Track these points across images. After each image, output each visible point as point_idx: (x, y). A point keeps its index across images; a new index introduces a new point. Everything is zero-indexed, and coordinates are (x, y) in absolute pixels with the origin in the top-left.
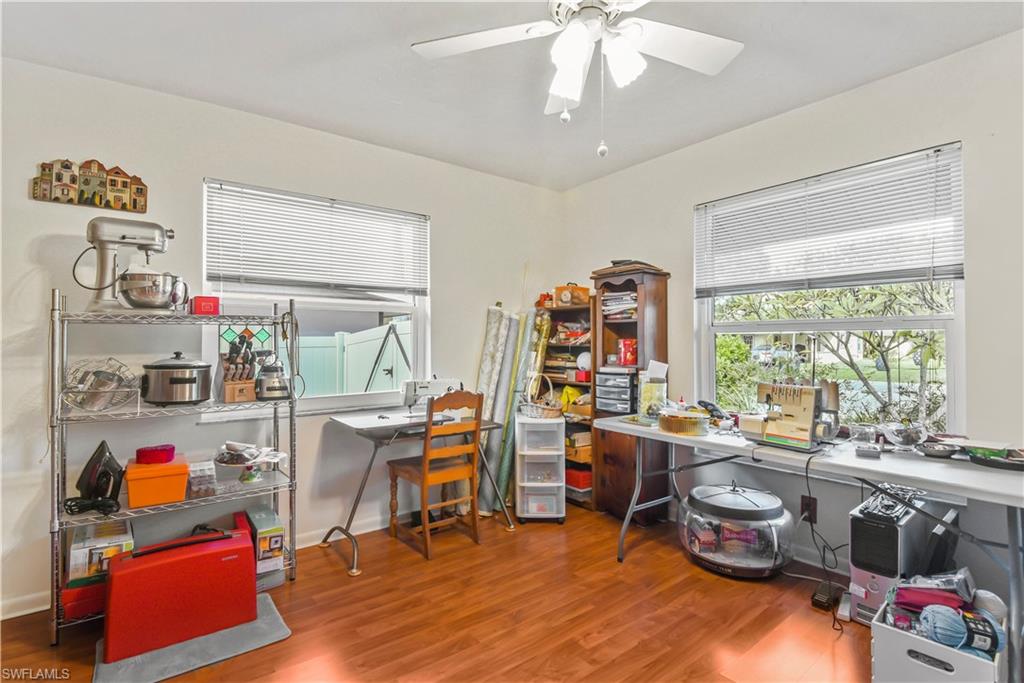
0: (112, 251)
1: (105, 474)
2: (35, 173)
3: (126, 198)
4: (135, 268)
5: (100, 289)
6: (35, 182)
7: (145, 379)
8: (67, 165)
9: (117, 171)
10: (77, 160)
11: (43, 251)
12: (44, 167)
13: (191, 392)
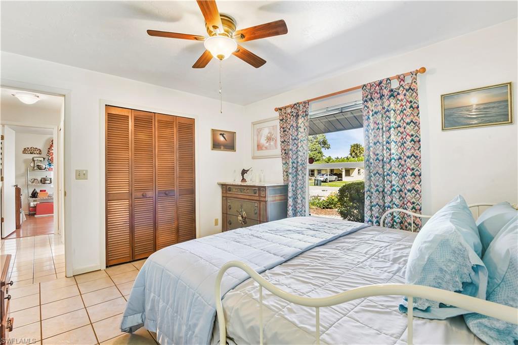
0: (36, 162)
1: (35, 193)
2: (23, 150)
3: (38, 152)
4: (39, 164)
5: (34, 167)
6: (23, 151)
7: (41, 180)
8: (28, 148)
9: (36, 148)
10: (30, 147)
11: (25, 161)
12: (25, 149)
13: (49, 182)
